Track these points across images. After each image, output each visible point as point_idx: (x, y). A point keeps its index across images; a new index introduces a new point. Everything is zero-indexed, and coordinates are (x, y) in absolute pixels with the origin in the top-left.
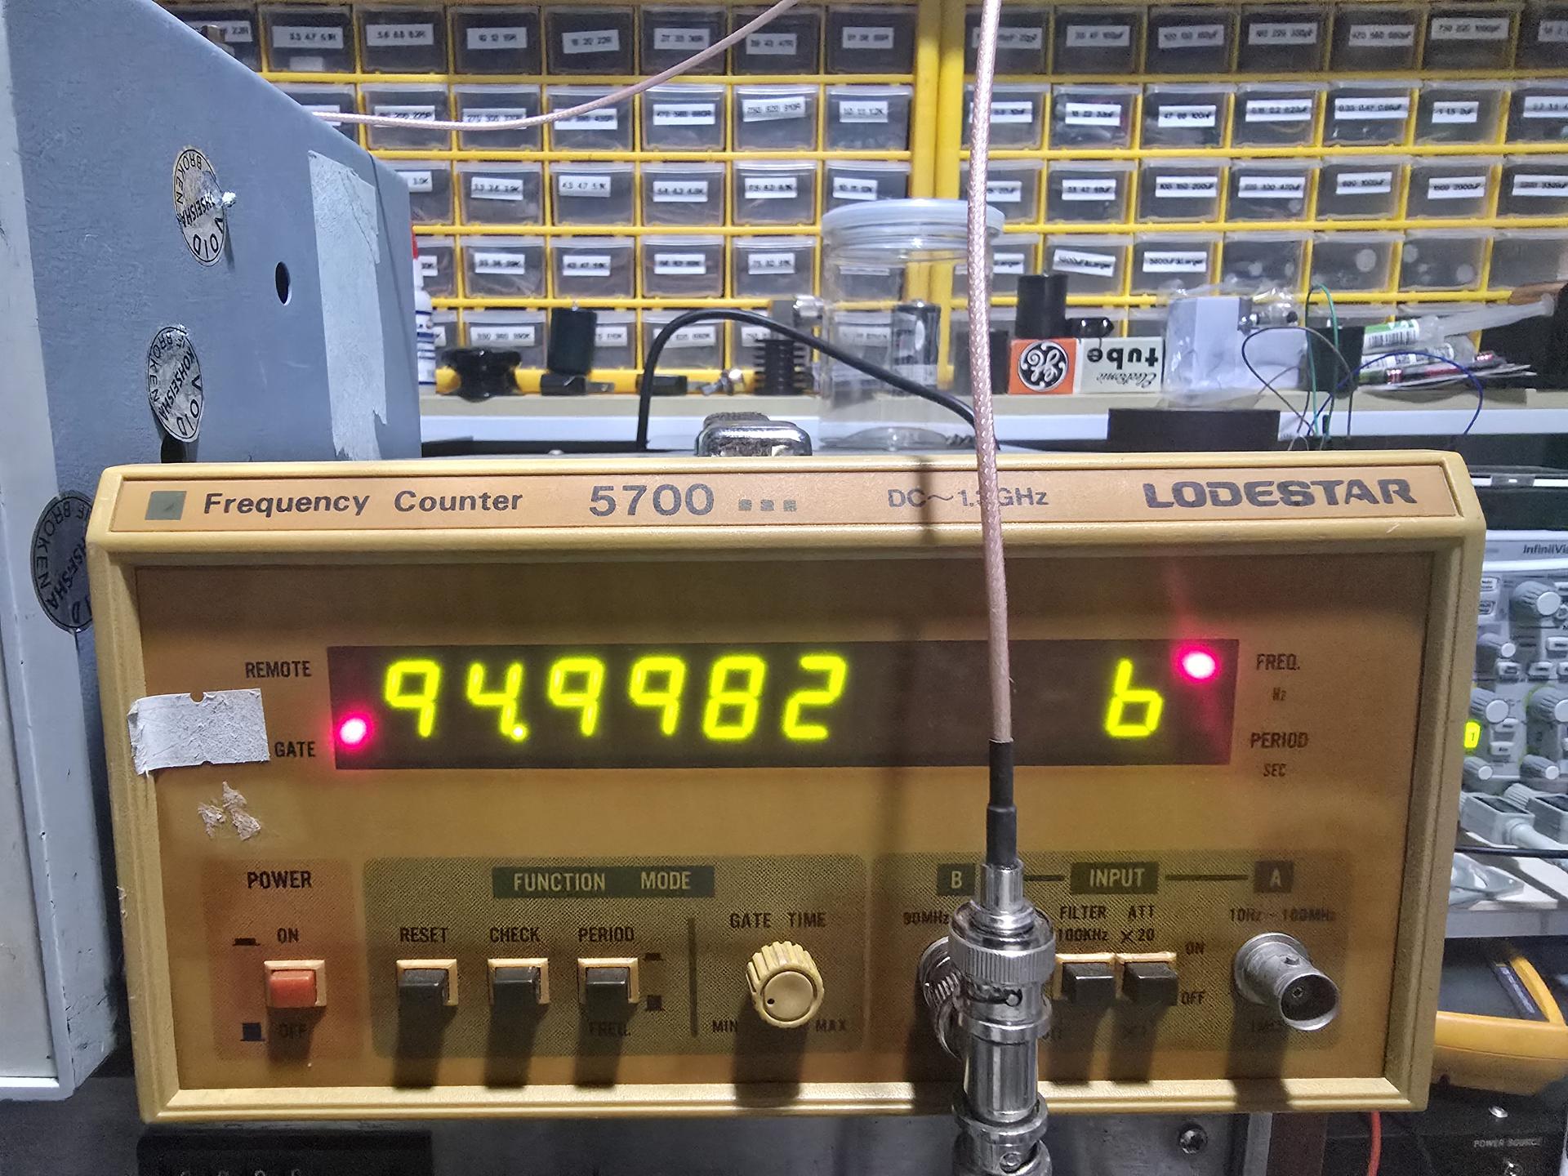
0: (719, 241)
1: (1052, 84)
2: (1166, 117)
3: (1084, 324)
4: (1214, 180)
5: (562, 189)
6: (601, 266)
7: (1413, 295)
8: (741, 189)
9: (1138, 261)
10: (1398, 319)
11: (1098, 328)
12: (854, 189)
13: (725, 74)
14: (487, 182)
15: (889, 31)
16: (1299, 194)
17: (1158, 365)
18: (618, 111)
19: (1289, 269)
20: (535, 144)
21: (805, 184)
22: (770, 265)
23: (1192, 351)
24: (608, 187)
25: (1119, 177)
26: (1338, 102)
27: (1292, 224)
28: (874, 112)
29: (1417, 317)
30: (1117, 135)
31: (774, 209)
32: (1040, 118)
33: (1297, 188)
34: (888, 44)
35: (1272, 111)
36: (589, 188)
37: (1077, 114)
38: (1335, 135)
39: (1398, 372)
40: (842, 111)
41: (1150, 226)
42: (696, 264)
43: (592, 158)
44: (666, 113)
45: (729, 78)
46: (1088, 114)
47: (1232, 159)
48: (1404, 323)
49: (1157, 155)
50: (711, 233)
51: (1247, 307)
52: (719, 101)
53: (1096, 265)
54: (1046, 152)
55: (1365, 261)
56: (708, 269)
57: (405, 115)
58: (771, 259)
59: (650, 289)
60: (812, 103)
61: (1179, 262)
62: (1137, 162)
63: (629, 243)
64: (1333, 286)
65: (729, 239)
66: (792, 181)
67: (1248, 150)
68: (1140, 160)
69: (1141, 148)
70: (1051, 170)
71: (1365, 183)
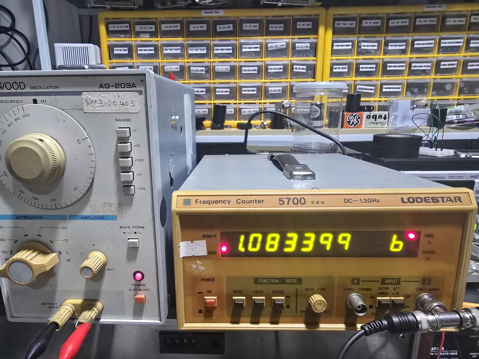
0: (260, 84)
1: (358, 37)
2: (391, 46)
3: (366, 108)
4: (404, 64)
5: (216, 70)
6: (227, 91)
7: (462, 97)
8: (267, 69)
9: (381, 88)
10: (457, 105)
11: (370, 109)
12: (299, 69)
13: (263, 36)
14: (195, 68)
15: (311, 23)
16: (429, 68)
17: (387, 119)
18: (232, 47)
19: (425, 90)
20: (208, 57)
21: (285, 67)
22: (275, 91)
23: (397, 116)
24: (229, 69)
25: (376, 64)
26: (442, 41)
27: (427, 77)
28: (305, 46)
29: (463, 104)
30: (376, 52)
31: (276, 75)
32: (354, 48)
33: (429, 66)
34: (310, 27)
35: (422, 44)
36: (224, 69)
37: (365, 46)
38: (441, 51)
39: (457, 121)
40: (296, 46)
41: (385, 78)
42: (254, 91)
43: (225, 61)
44: (246, 48)
45: (264, 37)
46: (368, 46)
47: (410, 58)
48: (459, 106)
49: (387, 58)
50: (258, 82)
51: (413, 103)
52: (261, 44)
53: (369, 89)
54: (355, 57)
55: (448, 87)
56: (257, 92)
57: (172, 50)
58: (274, 89)
59: (240, 98)
60: (287, 44)
61: (393, 88)
62: (382, 59)
63: (235, 85)
64: (438, 95)
65: (263, 83)
66: (282, 67)
67: (415, 56)
68: (383, 59)
69: (383, 55)
70: (357, 62)
71: (449, 65)
